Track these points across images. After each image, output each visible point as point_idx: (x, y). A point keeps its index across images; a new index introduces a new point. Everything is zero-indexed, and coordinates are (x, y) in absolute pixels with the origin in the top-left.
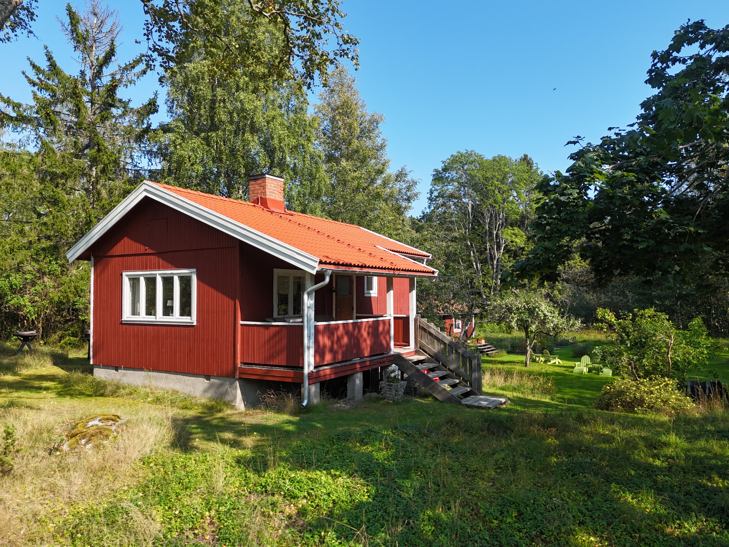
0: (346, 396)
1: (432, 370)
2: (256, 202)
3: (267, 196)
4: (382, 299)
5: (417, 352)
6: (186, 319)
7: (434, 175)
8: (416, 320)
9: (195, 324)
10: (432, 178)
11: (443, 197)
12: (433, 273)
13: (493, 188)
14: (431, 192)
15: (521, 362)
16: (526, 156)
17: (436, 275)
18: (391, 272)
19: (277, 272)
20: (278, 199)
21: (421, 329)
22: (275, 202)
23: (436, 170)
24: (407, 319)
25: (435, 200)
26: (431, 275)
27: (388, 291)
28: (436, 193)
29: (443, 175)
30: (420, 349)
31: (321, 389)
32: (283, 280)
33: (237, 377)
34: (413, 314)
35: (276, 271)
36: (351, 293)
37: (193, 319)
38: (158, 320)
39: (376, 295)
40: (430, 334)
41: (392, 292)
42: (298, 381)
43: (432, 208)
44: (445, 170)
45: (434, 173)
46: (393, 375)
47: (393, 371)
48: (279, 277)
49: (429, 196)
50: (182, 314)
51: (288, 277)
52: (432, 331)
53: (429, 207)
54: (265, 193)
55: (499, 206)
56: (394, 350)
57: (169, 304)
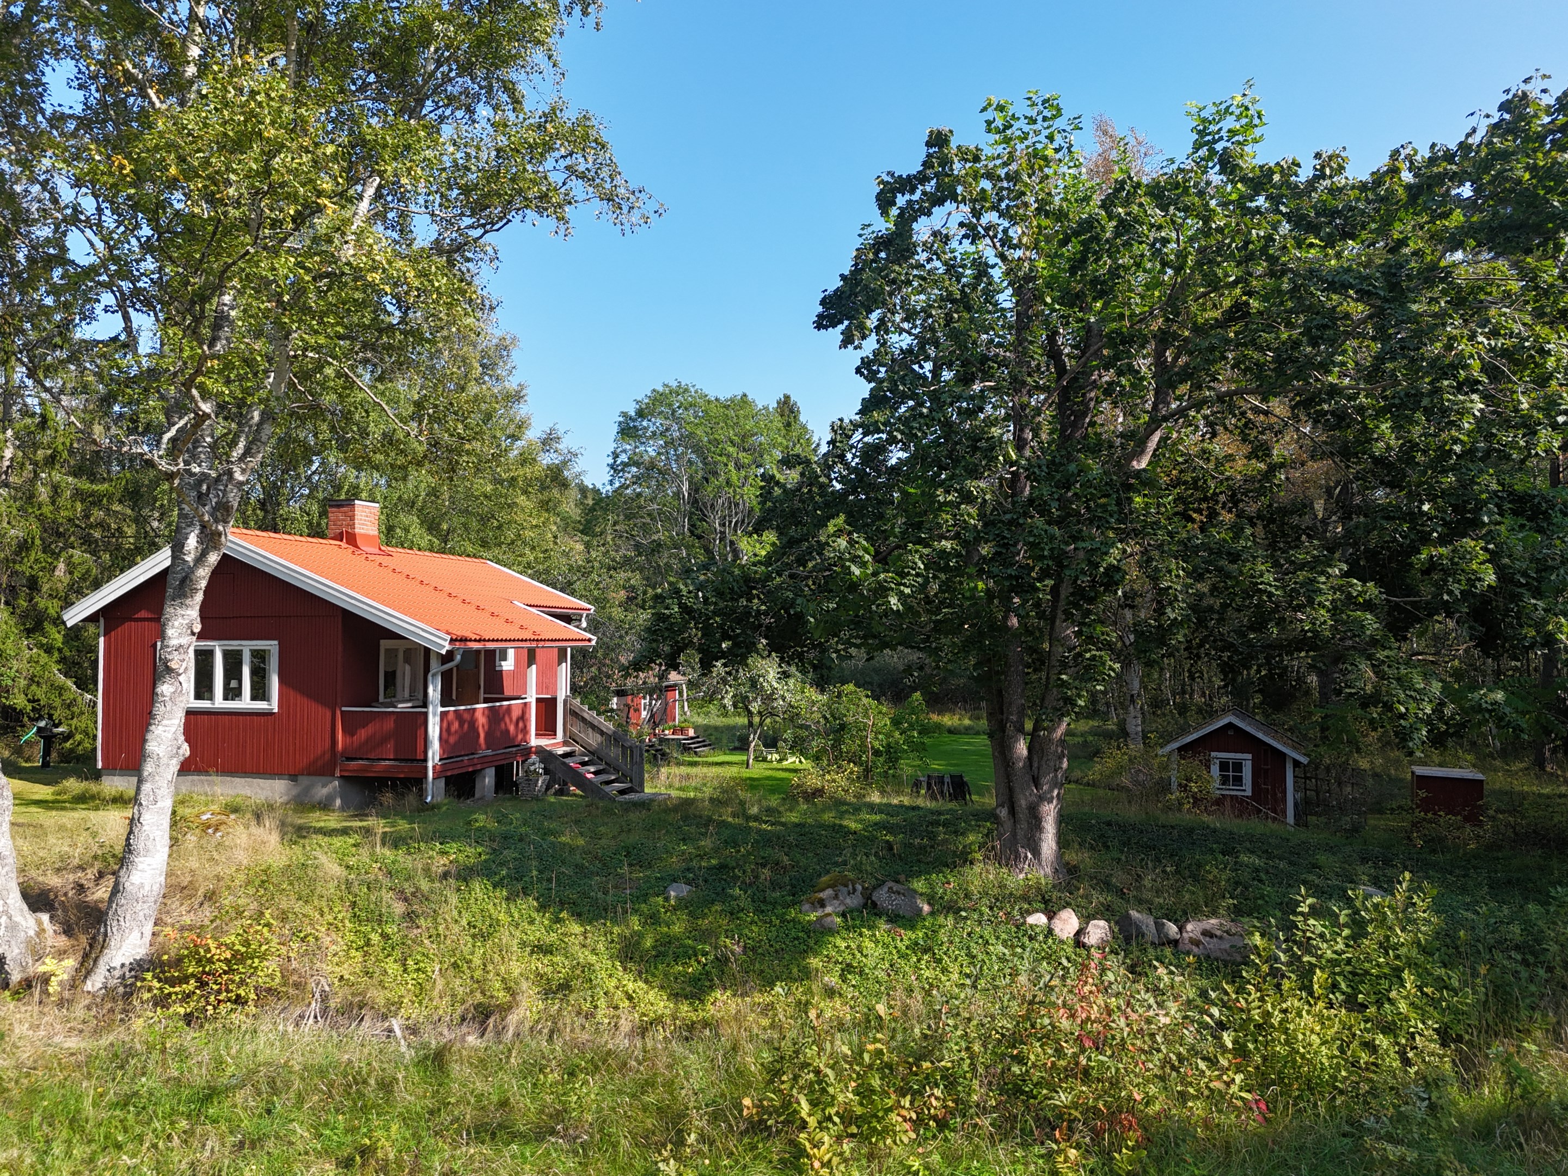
0: (473, 795)
1: (584, 764)
2: (339, 537)
3: (357, 531)
4: (519, 674)
5: (565, 743)
6: (261, 705)
7: (620, 423)
8: (565, 702)
9: (276, 710)
10: (615, 428)
11: (637, 464)
12: (590, 640)
13: (724, 459)
14: (616, 455)
15: (741, 763)
16: (787, 397)
17: (593, 643)
18: (534, 645)
19: (385, 644)
20: (372, 533)
21: (572, 713)
22: (366, 536)
23: (624, 414)
24: (554, 701)
25: (623, 470)
26: (587, 644)
27: (529, 665)
28: (624, 458)
29: (637, 424)
30: (570, 738)
31: (447, 784)
32: (392, 653)
33: (337, 774)
34: (563, 692)
35: (382, 642)
36: (477, 667)
37: (273, 704)
38: (217, 705)
39: (512, 668)
40: (584, 720)
41: (534, 667)
42: (419, 776)
43: (617, 485)
44: (641, 414)
45: (621, 419)
46: (532, 768)
47: (534, 764)
48: (387, 650)
49: (611, 461)
50: (253, 698)
51: (397, 650)
52: (586, 715)
53: (611, 483)
54: (353, 527)
55: (735, 491)
56: (534, 741)
57: (234, 684)
